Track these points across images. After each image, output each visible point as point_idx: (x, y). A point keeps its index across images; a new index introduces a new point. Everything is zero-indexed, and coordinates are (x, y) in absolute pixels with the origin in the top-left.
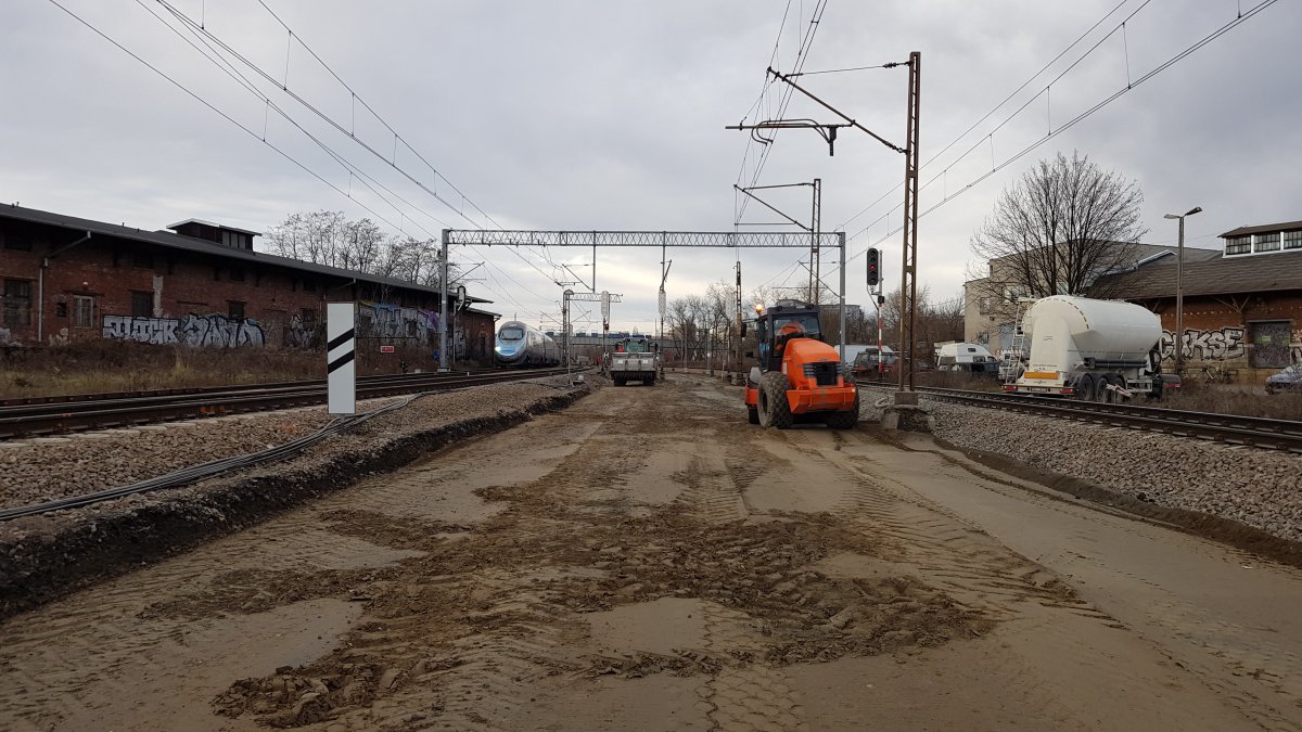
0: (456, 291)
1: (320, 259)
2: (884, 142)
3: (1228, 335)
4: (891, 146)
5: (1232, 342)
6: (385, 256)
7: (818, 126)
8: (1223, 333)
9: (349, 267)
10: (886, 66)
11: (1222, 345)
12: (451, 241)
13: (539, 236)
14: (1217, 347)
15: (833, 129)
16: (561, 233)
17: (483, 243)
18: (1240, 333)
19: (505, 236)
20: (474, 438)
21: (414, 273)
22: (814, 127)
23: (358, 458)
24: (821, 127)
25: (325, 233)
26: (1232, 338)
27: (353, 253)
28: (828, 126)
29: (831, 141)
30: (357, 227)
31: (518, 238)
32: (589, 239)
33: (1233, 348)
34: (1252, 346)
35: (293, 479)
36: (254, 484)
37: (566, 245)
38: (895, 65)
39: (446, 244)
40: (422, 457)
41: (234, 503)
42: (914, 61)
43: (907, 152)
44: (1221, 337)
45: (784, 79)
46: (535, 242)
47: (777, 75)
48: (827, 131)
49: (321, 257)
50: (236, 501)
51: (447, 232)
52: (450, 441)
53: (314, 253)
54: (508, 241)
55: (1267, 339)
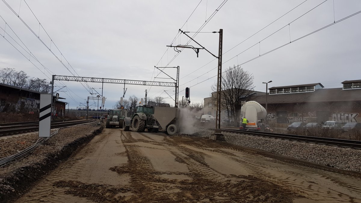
0: (56, 95)
1: (6, 83)
2: (212, 54)
3: (272, 114)
4: (214, 56)
5: (273, 116)
6: (28, 83)
7: (194, 48)
8: (271, 114)
9: (15, 86)
10: (213, 32)
11: (270, 117)
12: (55, 79)
13: (85, 79)
14: (269, 117)
15: (198, 49)
16: (92, 78)
17: (66, 80)
18: (275, 114)
19: (73, 78)
20: (84, 145)
21: (38, 89)
22: (193, 48)
23: (54, 155)
24: (195, 48)
25: (8, 75)
26: (273, 115)
27: (17, 82)
28: (197, 48)
29: (197, 53)
30: (19, 74)
31: (78, 79)
32: (101, 80)
33: (273, 118)
34: (278, 117)
35: (35, 167)
36: (22, 171)
37: (94, 82)
38: (216, 32)
39: (53, 79)
40: (73, 154)
41: (17, 182)
42: (221, 32)
43: (219, 58)
44: (270, 115)
45: (184, 33)
46: (84, 80)
47: (182, 32)
48: (196, 50)
49: (6, 82)
50: (18, 181)
51: (54, 76)
52: (79, 146)
53: (4, 81)
54: (74, 80)
55: (281, 116)
